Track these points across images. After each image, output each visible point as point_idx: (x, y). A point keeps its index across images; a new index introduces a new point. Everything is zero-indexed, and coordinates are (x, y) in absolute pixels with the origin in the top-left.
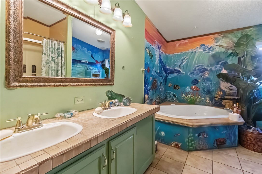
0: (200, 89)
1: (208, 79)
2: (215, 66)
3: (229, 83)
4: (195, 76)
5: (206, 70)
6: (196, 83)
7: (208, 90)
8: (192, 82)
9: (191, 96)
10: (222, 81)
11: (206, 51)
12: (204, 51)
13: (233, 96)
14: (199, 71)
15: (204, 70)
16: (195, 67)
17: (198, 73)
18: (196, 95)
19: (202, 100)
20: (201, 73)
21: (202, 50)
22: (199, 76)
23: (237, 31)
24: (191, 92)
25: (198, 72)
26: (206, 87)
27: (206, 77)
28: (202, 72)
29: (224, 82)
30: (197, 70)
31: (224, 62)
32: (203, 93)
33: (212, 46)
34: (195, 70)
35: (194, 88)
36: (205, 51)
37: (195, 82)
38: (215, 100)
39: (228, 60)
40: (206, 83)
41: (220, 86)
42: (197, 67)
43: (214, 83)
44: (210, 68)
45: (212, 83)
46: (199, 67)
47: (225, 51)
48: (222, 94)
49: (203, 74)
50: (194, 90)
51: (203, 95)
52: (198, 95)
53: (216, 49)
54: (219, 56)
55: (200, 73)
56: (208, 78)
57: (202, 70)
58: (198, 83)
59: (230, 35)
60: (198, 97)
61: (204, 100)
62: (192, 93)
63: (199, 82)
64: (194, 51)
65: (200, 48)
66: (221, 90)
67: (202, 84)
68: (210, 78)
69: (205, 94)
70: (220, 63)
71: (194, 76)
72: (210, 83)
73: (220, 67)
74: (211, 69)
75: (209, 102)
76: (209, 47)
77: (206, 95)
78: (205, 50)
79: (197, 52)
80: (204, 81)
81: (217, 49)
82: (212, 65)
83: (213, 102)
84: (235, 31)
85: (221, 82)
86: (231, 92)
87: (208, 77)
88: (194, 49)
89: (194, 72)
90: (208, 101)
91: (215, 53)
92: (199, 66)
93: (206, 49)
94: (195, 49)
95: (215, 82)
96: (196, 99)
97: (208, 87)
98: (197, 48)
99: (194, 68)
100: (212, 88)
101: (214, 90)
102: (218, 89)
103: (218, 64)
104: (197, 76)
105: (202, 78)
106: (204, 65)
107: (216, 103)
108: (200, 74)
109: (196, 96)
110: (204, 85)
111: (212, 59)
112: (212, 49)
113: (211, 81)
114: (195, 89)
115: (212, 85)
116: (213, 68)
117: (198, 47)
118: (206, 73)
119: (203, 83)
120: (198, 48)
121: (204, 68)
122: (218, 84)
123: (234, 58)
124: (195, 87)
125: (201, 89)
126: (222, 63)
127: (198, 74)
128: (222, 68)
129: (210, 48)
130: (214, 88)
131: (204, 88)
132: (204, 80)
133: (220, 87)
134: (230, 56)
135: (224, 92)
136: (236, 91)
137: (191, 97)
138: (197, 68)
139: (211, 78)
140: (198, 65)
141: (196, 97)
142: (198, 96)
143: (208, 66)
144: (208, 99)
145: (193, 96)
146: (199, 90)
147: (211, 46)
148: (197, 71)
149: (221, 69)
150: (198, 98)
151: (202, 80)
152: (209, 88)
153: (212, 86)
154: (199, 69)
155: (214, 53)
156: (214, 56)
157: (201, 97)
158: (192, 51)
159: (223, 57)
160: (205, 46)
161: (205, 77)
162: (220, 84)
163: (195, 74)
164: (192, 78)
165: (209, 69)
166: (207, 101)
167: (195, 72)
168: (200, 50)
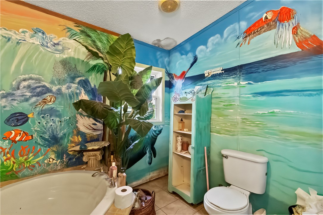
0: (32, 136)
1: (52, 112)
2: (67, 84)
3: (91, 119)
4: (17, 103)
5: (49, 90)
6: (22, 121)
7: (54, 136)
8: (8, 121)
9: (5, 158)
10: (81, 114)
11: (47, 47)
12: (43, 45)
13: (97, 140)
14: (31, 92)
15: (43, 90)
16: (18, 80)
17: (28, 97)
18: (22, 154)
19: (38, 162)
20: (35, 96)
21: (39, 43)
22: (31, 105)
23: (102, 33)
24: (4, 147)
25: (27, 94)
26: (49, 130)
27: (49, 107)
28: (38, 95)
29: (83, 117)
30: (24, 87)
31: (83, 80)
32: (42, 146)
33: (61, 41)
34: (18, 89)
35: (16, 136)
36: (45, 48)
37: (18, 120)
38: (68, 155)
39: (90, 77)
40: (49, 121)
41: (77, 125)
42: (25, 80)
43: (67, 120)
44: (58, 87)
45: (63, 119)
46: (30, 81)
47: (85, 60)
48: (80, 140)
49: (40, 99)
50: (16, 142)
51: (40, 149)
52: (29, 151)
53: (70, 50)
54: (75, 65)
55: (32, 96)
56: (52, 108)
57: (38, 90)
58: (27, 120)
59: (92, 34)
60: (25, 157)
61: (44, 159)
62: (7, 150)
63: (30, 121)
64: (15, 37)
65: (32, 37)
66: (79, 133)
67: (39, 123)
68: (58, 109)
69: (46, 147)
70: (78, 80)
71: (15, 103)
72: (58, 119)
73: (77, 88)
74: (59, 90)
75: (54, 161)
76: (56, 42)
77: (49, 148)
78: (45, 44)
79: (25, 44)
80: (43, 117)
81: (71, 52)
82: (61, 82)
83: (64, 159)
84: (99, 30)
85: (78, 116)
86: (95, 133)
87: (54, 107)
88: (15, 33)
89: (14, 92)
90: (53, 159)
91: (67, 58)
92: (31, 78)
93: (47, 44)
94: (17, 32)
95: (68, 118)
96: (21, 164)
97: (52, 130)
98: (23, 32)
99: (14, 83)
100: (61, 130)
101: (65, 135)
102: (73, 132)
103: (75, 82)
104: (26, 104)
105: (38, 109)
106: (43, 79)
107: (70, 159)
108: (34, 99)
109: (21, 156)
110: (43, 126)
111: (60, 69)
112: (60, 48)
113: (59, 116)
114: (18, 138)
115: (61, 125)
116: (64, 88)
117: (27, 32)
118: (49, 98)
119: (41, 120)
120: (27, 34)
121: (44, 86)
122: (73, 122)
123: (98, 75)
124: (19, 132)
125: (35, 135)
126: (81, 80)
127: (27, 100)
128: (80, 91)
129: (58, 44)
130: (65, 131)
131: (44, 133)
132: (42, 113)
133: (77, 127)
134: (93, 70)
135: (83, 135)
136: (101, 131)
137: (5, 160)
138: (25, 83)
139: (60, 108)
140: (27, 76)
141: (22, 159)
142: (27, 155)
143: (52, 82)
144: (53, 157)
145: (12, 158)
146: (31, 138)
147: (59, 42)
148: (25, 90)
149: (78, 91)
150: (26, 159)
151: (39, 114)
152: (55, 133)
153: (63, 126)
154: (29, 87)
155: (65, 57)
156: (65, 63)
157: (36, 155)
158: (6, 36)
159: (81, 69)
160: (46, 37)
161: (46, 107)
162: (77, 122)
163: (19, 98)
164: (7, 109)
165: (54, 89)
166: (51, 160)
167: (18, 92)
168: (31, 41)
